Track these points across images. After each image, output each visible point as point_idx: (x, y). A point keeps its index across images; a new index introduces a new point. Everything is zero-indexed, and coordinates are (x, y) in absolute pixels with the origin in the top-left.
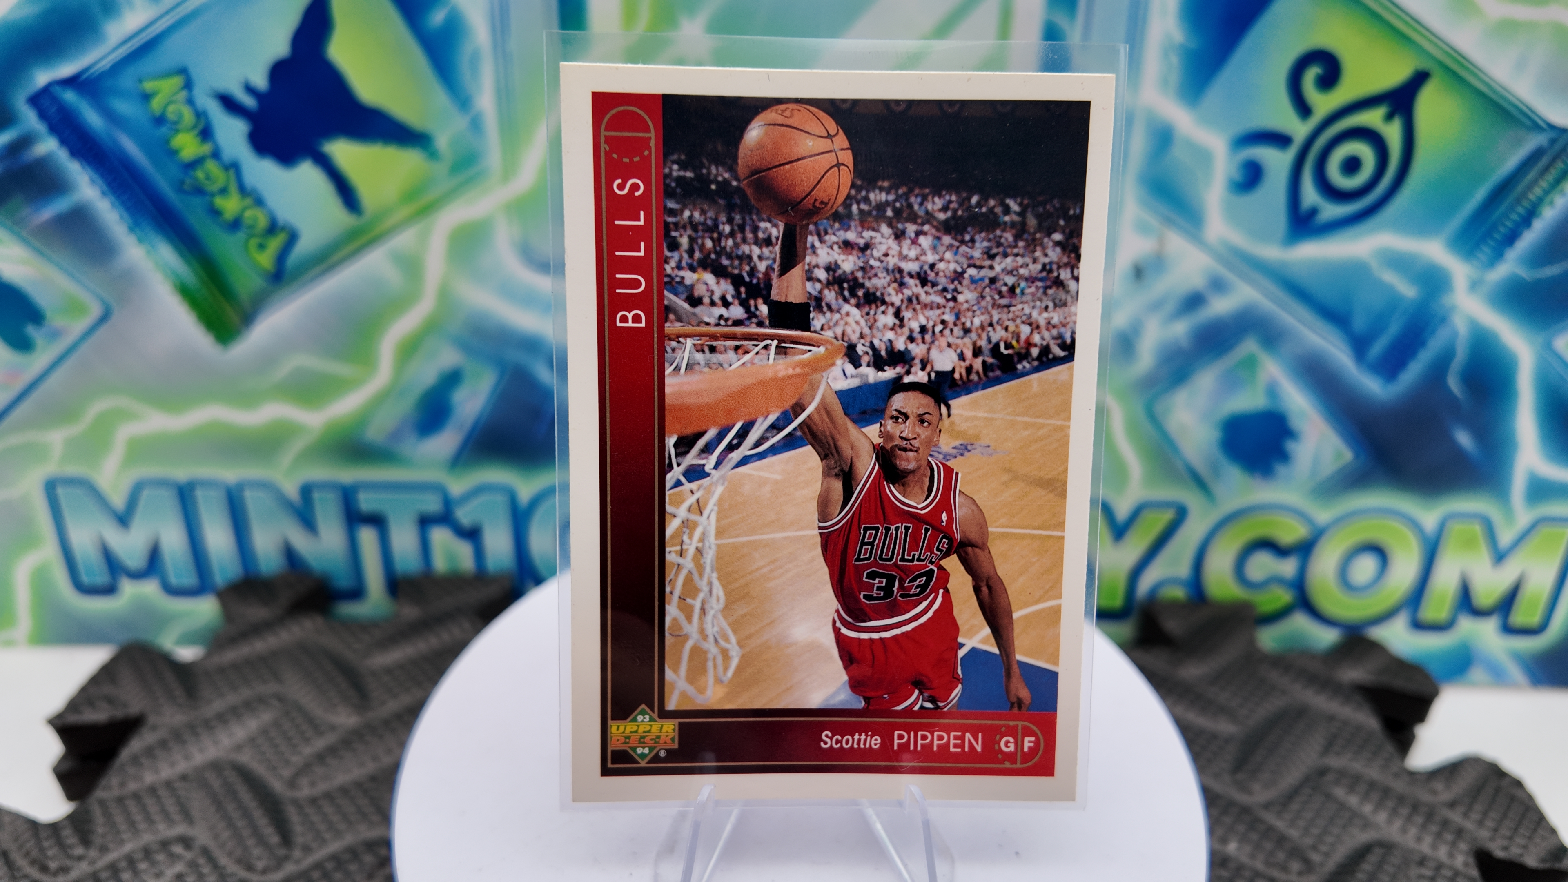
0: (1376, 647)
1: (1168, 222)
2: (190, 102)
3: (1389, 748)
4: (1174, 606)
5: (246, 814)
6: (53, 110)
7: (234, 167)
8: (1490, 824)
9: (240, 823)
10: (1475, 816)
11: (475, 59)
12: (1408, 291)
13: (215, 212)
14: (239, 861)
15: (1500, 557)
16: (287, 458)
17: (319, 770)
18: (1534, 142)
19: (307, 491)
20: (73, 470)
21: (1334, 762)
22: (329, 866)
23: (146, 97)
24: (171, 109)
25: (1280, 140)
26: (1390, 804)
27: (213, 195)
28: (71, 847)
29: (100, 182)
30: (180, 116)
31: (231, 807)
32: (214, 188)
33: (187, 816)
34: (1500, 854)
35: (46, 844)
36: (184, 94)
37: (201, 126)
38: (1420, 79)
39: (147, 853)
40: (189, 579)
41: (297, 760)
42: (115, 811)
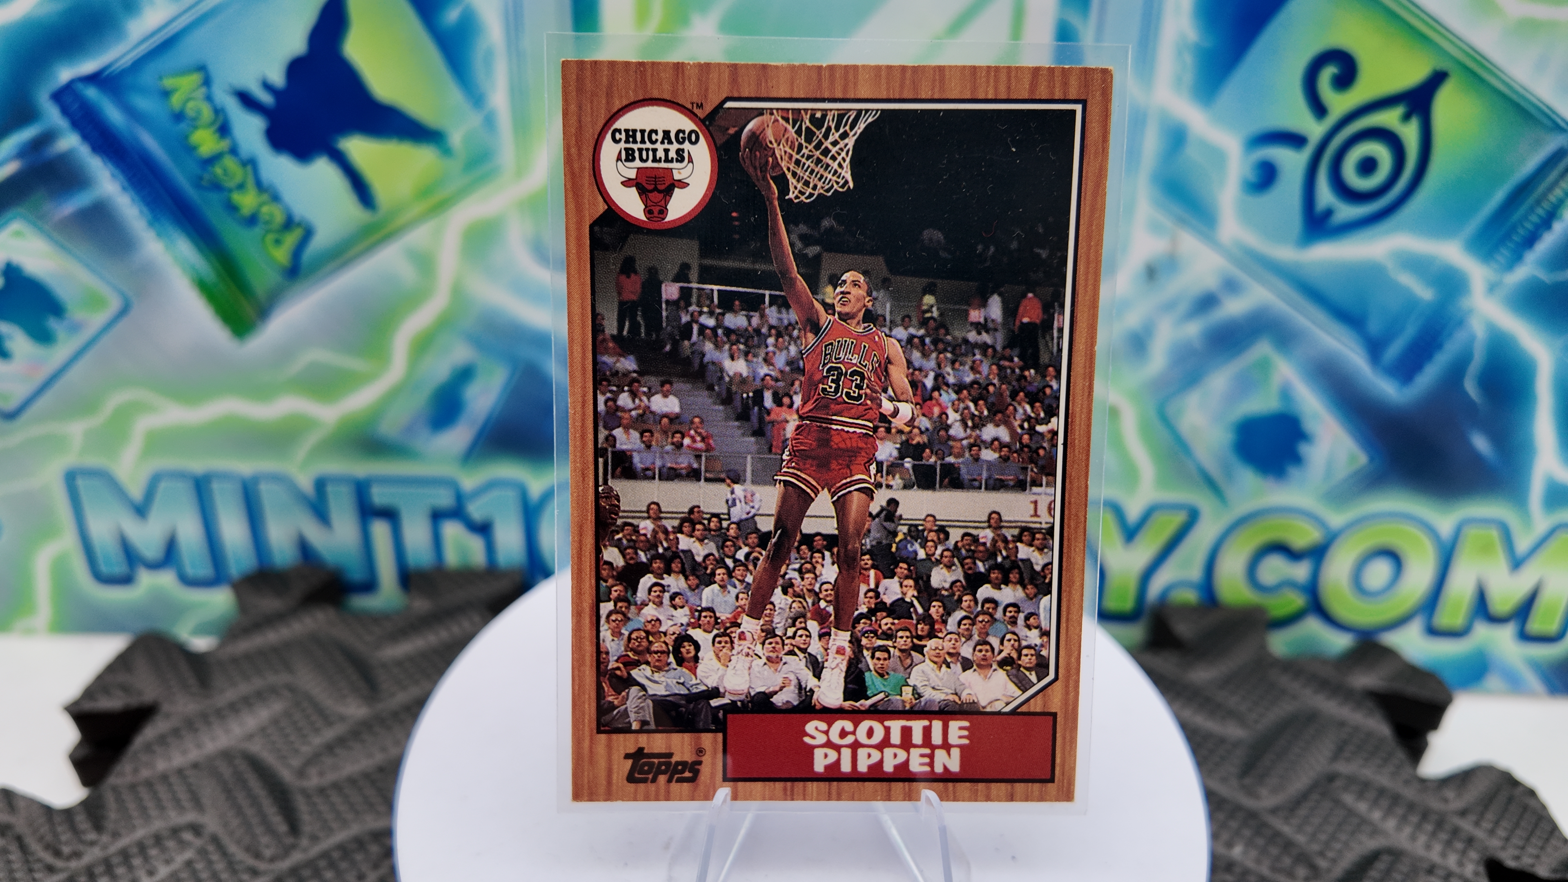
0: (1388, 653)
1: (1181, 221)
2: (209, 98)
3: (1400, 755)
4: (1185, 610)
5: (255, 802)
6: (76, 106)
7: (251, 163)
8: (1501, 833)
9: (250, 812)
10: (1486, 825)
11: (489, 56)
12: (1425, 293)
13: (232, 208)
14: (248, 849)
15: (1517, 563)
16: (302, 451)
17: (328, 761)
18: (1552, 144)
19: (321, 485)
20: (93, 461)
21: (1343, 768)
22: (336, 855)
23: (166, 94)
24: (191, 105)
25: (1295, 140)
26: (1400, 811)
27: (230, 191)
28: (84, 832)
29: (121, 177)
30: (199, 112)
31: (240, 796)
32: (230, 184)
33: (198, 805)
34: (1511, 864)
35: (59, 829)
36: (203, 90)
37: (219, 123)
38: (1437, 79)
39: (158, 839)
40: (204, 570)
41: (306, 749)
42: (127, 797)
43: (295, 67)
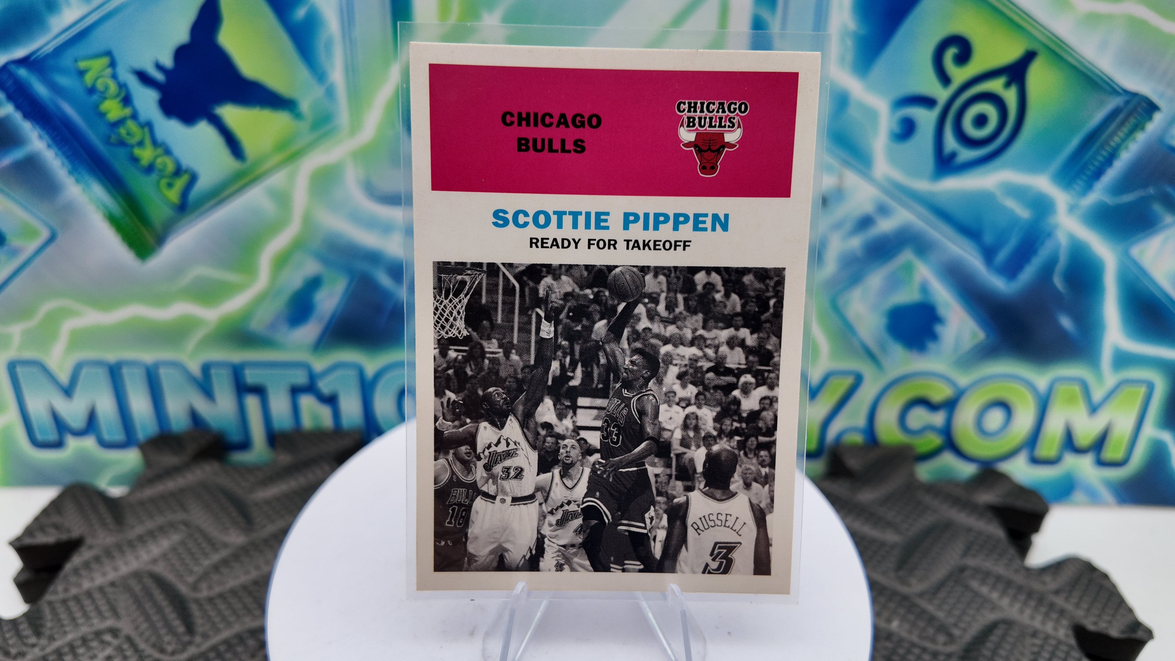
0: (1003, 477)
1: (846, 163)
2: (114, 76)
3: (1012, 551)
4: (854, 448)
5: (159, 610)
6: (10, 83)
7: (149, 125)
8: (1085, 606)
9: (155, 618)
10: (1074, 600)
11: (329, 44)
12: (1023, 213)
13: (135, 160)
14: (154, 646)
15: (1094, 409)
16: (191, 344)
17: (215, 577)
18: (1113, 103)
19: (206, 368)
20: (28, 354)
21: (971, 562)
22: (222, 648)
23: (82, 73)
24: (100, 82)
25: (928, 102)
26: (1011, 592)
27: (132, 146)
28: (27, 637)
29: (46, 137)
30: (107, 88)
31: (148, 606)
32: (133, 141)
33: (116, 614)
34: (1091, 627)
35: (8, 636)
36: (109, 71)
37: (123, 94)
38: (1029, 57)
39: (84, 641)
40: (119, 436)
41: (198, 570)
42: (61, 609)
43: (181, 53)
